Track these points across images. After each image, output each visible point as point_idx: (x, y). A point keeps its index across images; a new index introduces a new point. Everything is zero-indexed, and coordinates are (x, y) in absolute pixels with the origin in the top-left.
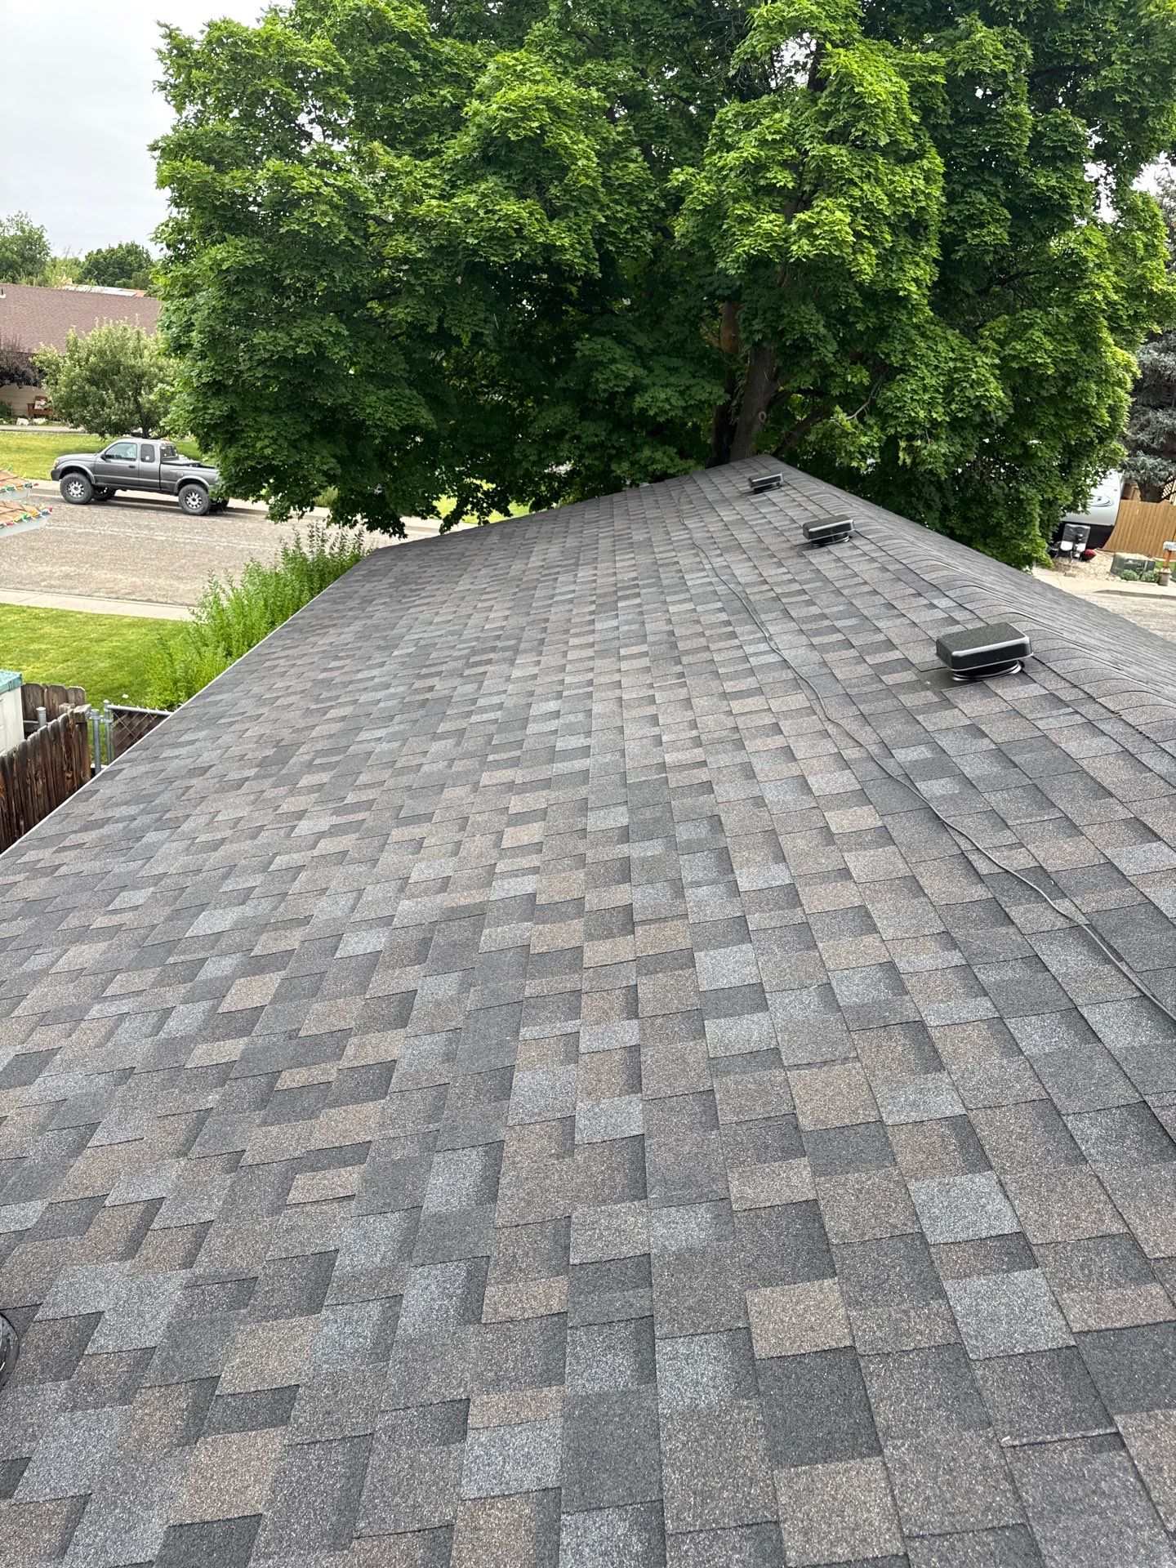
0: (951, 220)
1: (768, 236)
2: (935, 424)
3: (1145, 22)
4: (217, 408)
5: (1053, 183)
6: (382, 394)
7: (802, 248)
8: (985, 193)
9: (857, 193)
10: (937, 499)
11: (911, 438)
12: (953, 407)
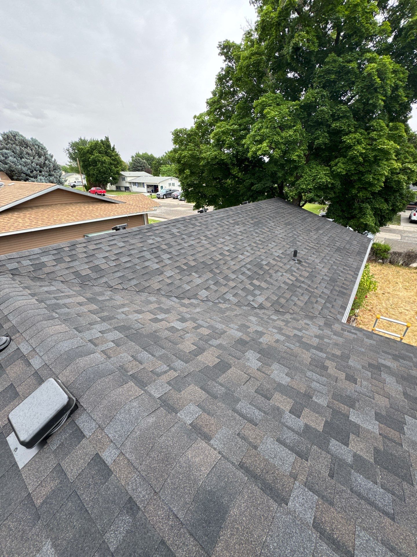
2: (309, 189)
11: (304, 193)
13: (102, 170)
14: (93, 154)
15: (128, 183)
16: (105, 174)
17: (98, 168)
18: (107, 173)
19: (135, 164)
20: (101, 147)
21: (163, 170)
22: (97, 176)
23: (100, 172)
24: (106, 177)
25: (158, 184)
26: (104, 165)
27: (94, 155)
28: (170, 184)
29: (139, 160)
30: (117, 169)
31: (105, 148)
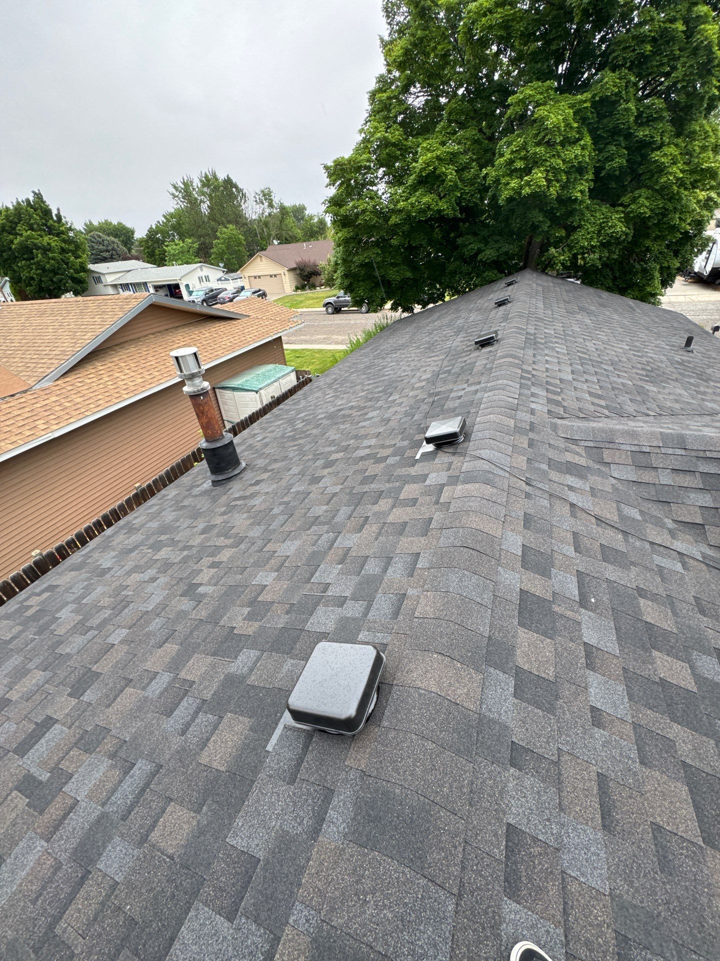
0: (599, 160)
1: (513, 189)
2: (593, 247)
3: (695, 44)
4: (346, 283)
5: (647, 133)
6: (395, 269)
7: (526, 191)
8: (615, 145)
9: (548, 164)
10: (610, 274)
11: (583, 254)
12: (601, 238)
13: (48, 266)
14: (17, 234)
15: (110, 288)
16: (56, 274)
17: (38, 262)
18: (59, 272)
19: (93, 247)
20: (31, 217)
21: (172, 252)
22: (41, 281)
23: (44, 270)
24: (61, 281)
25: (179, 282)
26: (50, 255)
27: (21, 235)
28: (200, 279)
29: (100, 237)
30: (80, 260)
31: (41, 218)
